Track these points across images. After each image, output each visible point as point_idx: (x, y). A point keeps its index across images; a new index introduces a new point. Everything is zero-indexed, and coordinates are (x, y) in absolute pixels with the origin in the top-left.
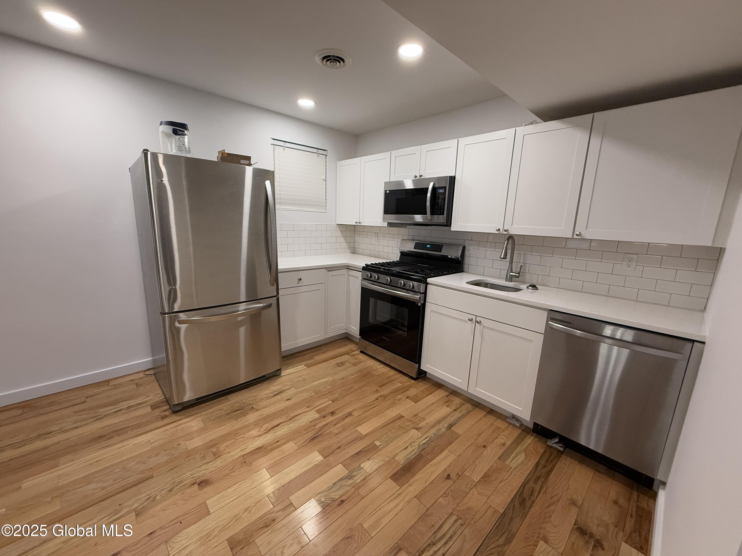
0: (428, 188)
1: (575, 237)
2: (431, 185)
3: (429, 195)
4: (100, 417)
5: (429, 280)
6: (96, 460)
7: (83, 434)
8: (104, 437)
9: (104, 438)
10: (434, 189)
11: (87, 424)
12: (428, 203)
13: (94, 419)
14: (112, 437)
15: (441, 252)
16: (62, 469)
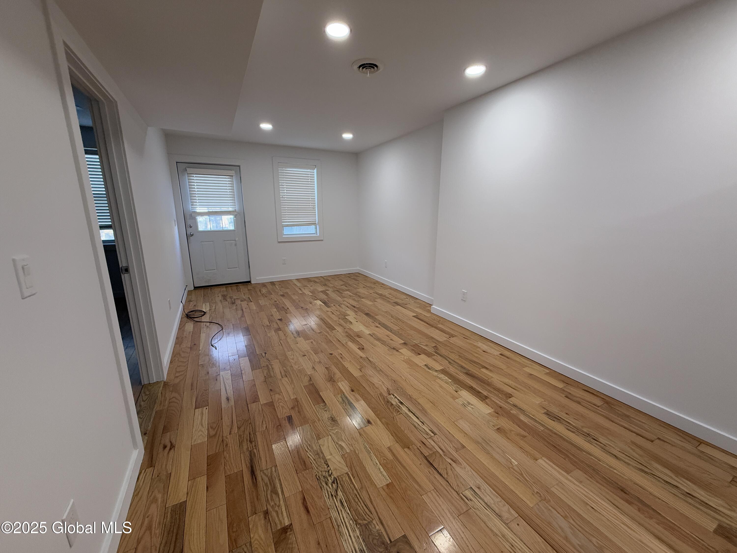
4: (646, 470)
6: (594, 505)
7: (615, 469)
8: (626, 493)
9: (624, 494)
11: (629, 464)
13: (638, 466)
14: (630, 503)
16: (567, 479)
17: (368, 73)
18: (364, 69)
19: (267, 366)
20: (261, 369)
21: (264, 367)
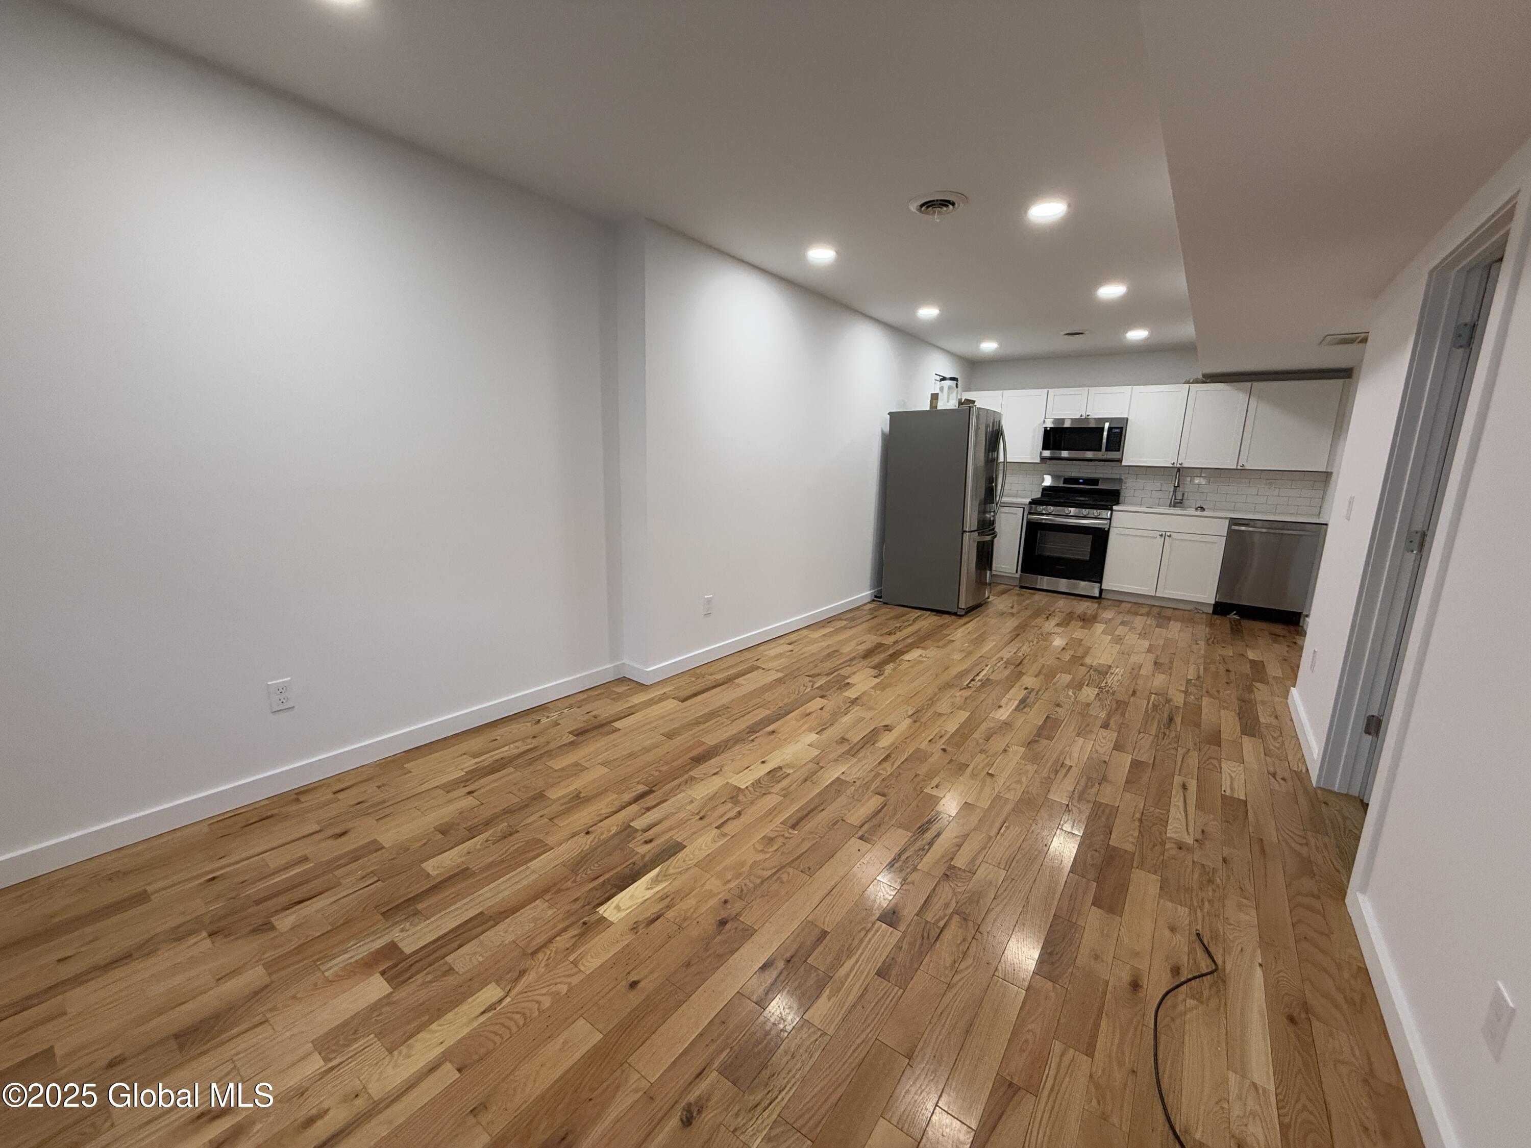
0: (1103, 428)
1: (1239, 467)
2: (1107, 425)
3: (1105, 434)
5: (1115, 508)
10: (1110, 429)
12: (1104, 441)
15: (1097, 485)
17: (937, 217)
18: (930, 208)
19: (1080, 799)
20: (1097, 800)
21: (1088, 802)
